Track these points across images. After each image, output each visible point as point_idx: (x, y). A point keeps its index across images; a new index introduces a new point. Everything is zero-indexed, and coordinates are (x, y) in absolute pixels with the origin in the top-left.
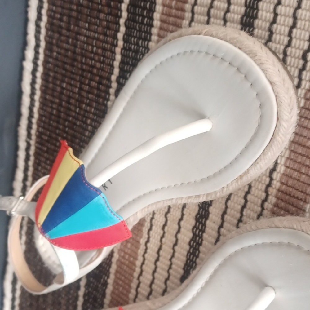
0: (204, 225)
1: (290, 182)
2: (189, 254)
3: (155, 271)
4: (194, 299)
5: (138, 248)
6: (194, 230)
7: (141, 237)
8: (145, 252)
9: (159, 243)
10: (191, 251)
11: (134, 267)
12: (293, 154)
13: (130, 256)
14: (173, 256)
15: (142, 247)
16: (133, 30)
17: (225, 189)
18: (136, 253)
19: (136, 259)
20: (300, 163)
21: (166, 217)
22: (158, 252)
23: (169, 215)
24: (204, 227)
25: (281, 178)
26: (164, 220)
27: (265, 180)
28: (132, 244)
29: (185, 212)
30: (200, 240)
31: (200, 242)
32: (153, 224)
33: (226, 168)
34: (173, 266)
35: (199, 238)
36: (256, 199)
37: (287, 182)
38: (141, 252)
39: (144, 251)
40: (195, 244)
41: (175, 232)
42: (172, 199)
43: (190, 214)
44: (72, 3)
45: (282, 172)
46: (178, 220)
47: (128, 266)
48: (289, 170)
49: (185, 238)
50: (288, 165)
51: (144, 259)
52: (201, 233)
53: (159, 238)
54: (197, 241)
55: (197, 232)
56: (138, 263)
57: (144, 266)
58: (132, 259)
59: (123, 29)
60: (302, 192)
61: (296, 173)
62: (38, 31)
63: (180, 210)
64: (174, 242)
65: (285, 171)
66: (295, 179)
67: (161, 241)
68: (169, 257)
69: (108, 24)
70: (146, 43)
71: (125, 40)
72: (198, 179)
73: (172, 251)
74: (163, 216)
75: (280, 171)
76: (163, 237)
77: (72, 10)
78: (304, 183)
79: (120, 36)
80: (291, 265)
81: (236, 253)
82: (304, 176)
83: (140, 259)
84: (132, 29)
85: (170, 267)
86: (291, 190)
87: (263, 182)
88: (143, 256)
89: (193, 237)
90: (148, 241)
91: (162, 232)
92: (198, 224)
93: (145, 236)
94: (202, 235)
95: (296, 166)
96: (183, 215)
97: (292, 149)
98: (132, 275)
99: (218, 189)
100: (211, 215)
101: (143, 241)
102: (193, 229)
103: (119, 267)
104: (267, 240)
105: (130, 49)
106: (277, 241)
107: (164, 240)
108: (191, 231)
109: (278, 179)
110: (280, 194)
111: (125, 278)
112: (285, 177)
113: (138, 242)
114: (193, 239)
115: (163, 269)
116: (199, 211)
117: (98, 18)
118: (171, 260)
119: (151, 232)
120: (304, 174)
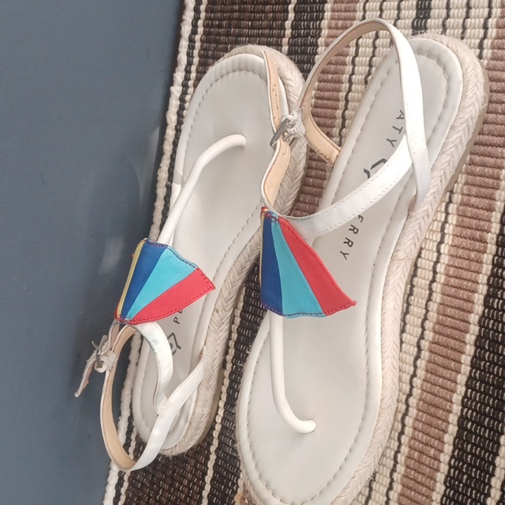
16: (303, 14)
44: (233, 3)
59: (291, 15)
62: (191, 47)
69: (274, 15)
70: (318, 23)
71: (293, 27)
77: (233, 11)
79: (288, 24)
84: (302, 12)
105: (299, 36)
117: (263, 12)
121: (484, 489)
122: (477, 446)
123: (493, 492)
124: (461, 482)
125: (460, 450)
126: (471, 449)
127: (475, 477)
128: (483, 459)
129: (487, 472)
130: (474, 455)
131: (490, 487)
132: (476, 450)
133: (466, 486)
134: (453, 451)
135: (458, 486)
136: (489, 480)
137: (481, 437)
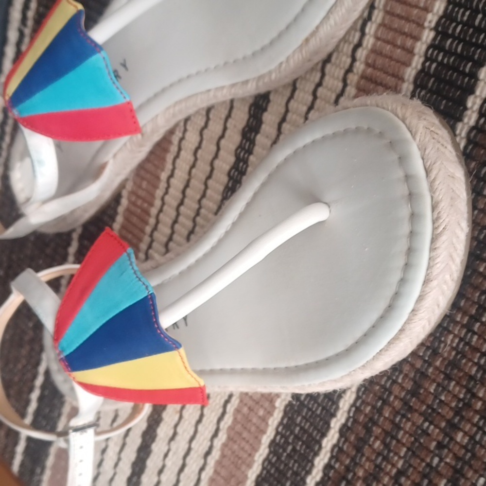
0: (253, 142)
1: (380, 61)
2: (227, 190)
3: (175, 222)
4: (220, 241)
5: (156, 187)
6: (238, 151)
7: (163, 170)
8: (166, 193)
9: (187, 177)
10: (230, 185)
11: (147, 217)
12: (388, 17)
13: (144, 200)
14: (204, 196)
15: (163, 185)
17: (284, 65)
18: (153, 196)
19: (151, 205)
20: (395, 30)
21: (201, 134)
22: (184, 192)
23: (206, 132)
24: (252, 146)
25: (367, 57)
26: (198, 139)
27: (345, 62)
28: (149, 182)
29: (228, 125)
30: (245, 166)
31: (243, 170)
32: (183, 147)
33: (288, 27)
34: (203, 211)
35: (244, 164)
36: (329, 93)
37: (375, 61)
38: (159, 193)
39: (164, 190)
40: (236, 173)
41: (210, 158)
42: (209, 91)
43: (235, 126)
45: (370, 46)
46: (217, 137)
47: (139, 217)
48: (379, 43)
49: (224, 165)
50: (379, 35)
51: (163, 204)
52: (246, 156)
53: (188, 168)
54: (240, 169)
55: (242, 154)
56: (154, 211)
57: (161, 216)
58: (146, 205)
60: (393, 75)
61: (388, 47)
63: (222, 122)
64: (207, 174)
65: (374, 45)
66: (386, 56)
67: (190, 173)
68: (198, 197)
72: (249, 52)
73: (203, 187)
74: (198, 133)
75: (367, 46)
76: (193, 166)
78: (398, 61)
80: (355, 160)
81: (286, 160)
82: (399, 51)
83: (158, 203)
85: (198, 214)
86: (378, 73)
87: (342, 65)
88: (163, 199)
89: (235, 163)
90: (171, 176)
91: (192, 159)
92: (244, 141)
93: (169, 166)
94: (248, 158)
95: (390, 36)
96: (225, 129)
97: (388, 8)
98: (143, 231)
99: (273, 66)
100: (263, 126)
101: (164, 176)
102: (236, 150)
103: (126, 219)
104: (329, 131)
106: (342, 129)
107: (194, 171)
108: (233, 153)
109: (363, 59)
110: (363, 82)
111: (134, 235)
112: (373, 56)
113: (158, 178)
114: (235, 167)
115: (187, 217)
116: (249, 120)
118: (199, 201)
119: (178, 161)
120: (399, 47)
121: (306, 465)
122: (307, 421)
123: (314, 471)
124: (285, 450)
125: (289, 419)
126: (301, 422)
127: (300, 451)
128: (310, 435)
129: (312, 450)
130: (302, 428)
131: (313, 465)
132: (305, 425)
133: (289, 456)
134: (283, 419)
135: (282, 455)
136: (313, 458)
137: (313, 412)
